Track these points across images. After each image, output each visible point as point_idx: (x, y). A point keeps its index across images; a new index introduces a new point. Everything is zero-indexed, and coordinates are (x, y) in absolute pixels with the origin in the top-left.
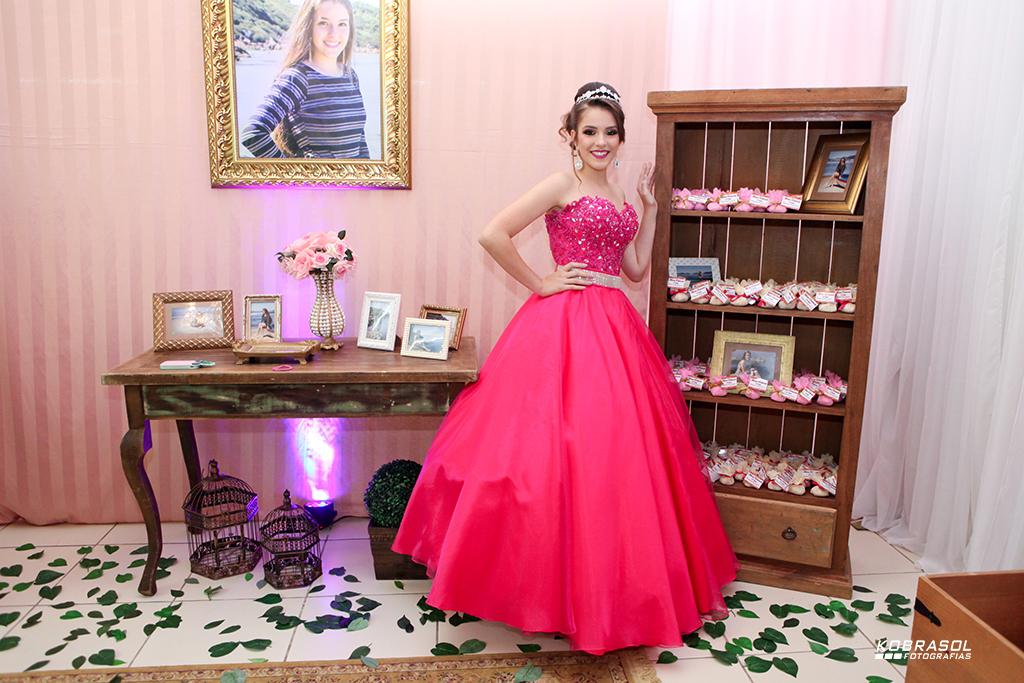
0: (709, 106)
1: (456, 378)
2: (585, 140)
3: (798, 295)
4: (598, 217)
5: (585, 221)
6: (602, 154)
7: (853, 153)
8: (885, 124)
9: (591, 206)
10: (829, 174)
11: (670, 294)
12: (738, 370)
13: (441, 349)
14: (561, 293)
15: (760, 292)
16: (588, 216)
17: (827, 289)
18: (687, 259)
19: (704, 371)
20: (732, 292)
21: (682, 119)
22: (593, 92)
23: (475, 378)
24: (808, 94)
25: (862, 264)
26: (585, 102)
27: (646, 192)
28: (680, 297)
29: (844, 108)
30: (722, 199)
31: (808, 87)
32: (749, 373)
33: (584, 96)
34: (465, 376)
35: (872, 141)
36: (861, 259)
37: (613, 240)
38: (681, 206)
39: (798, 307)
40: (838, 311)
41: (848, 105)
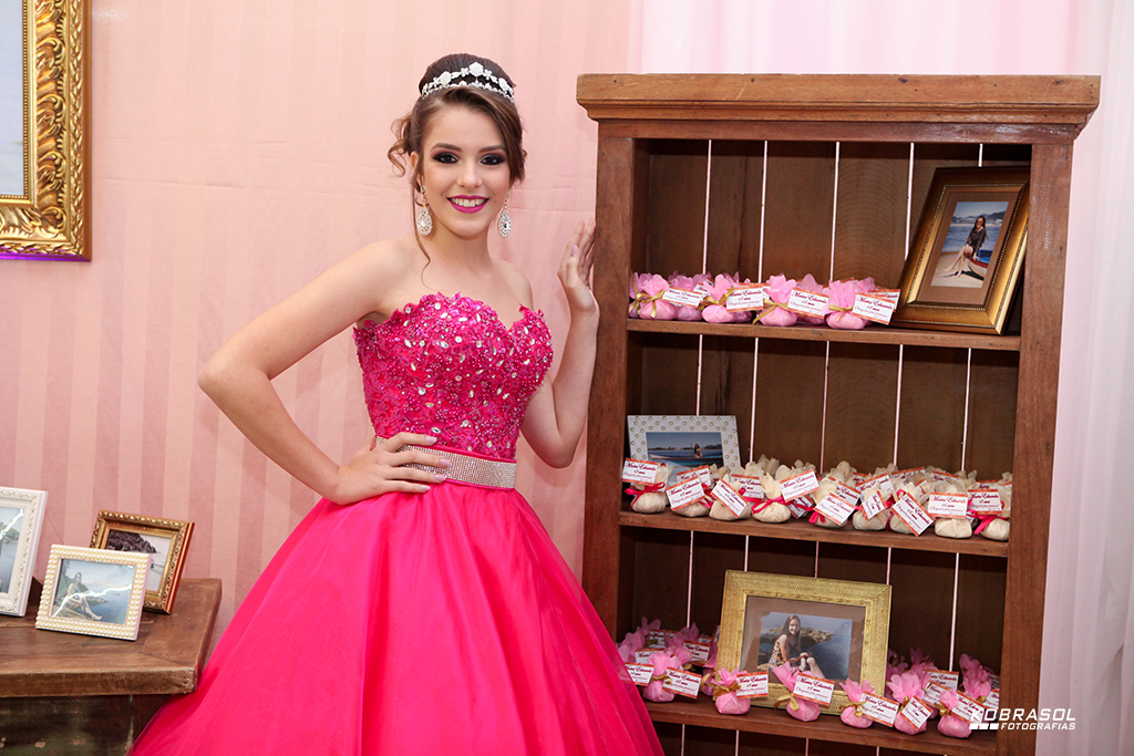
0: (703, 108)
1: (150, 684)
2: (439, 174)
3: (891, 501)
4: (459, 340)
5: (431, 347)
6: (473, 203)
7: (1001, 207)
8: (1059, 151)
9: (444, 315)
10: (954, 249)
11: (628, 493)
12: (774, 657)
13: (125, 614)
14: (376, 497)
15: (814, 492)
16: (437, 337)
17: (952, 489)
18: (670, 418)
19: (704, 656)
20: (756, 492)
21: (647, 133)
22: (456, 75)
23: (190, 685)
24: (901, 86)
25: (1020, 439)
26: (437, 94)
27: (576, 281)
28: (647, 502)
29: (975, 118)
30: (733, 299)
31: (901, 73)
32: (798, 663)
33: (436, 81)
34: (166, 680)
35: (1034, 186)
36: (1019, 428)
37: (493, 386)
38: (649, 311)
39: (892, 527)
40: (974, 536)
41: (983, 110)
